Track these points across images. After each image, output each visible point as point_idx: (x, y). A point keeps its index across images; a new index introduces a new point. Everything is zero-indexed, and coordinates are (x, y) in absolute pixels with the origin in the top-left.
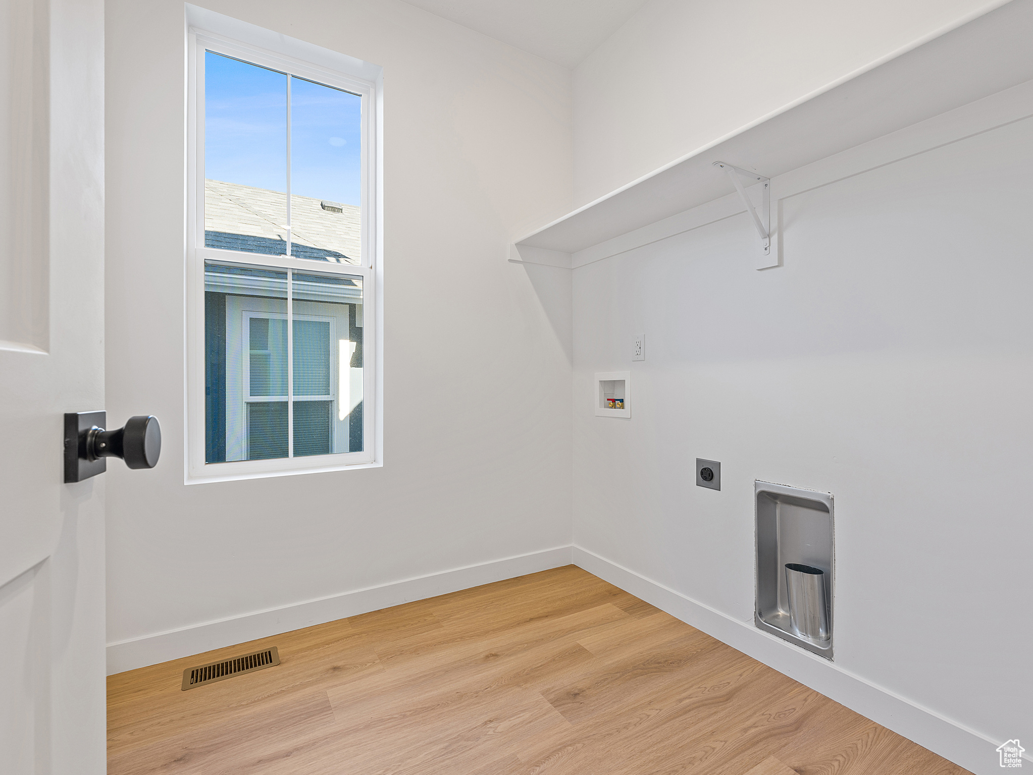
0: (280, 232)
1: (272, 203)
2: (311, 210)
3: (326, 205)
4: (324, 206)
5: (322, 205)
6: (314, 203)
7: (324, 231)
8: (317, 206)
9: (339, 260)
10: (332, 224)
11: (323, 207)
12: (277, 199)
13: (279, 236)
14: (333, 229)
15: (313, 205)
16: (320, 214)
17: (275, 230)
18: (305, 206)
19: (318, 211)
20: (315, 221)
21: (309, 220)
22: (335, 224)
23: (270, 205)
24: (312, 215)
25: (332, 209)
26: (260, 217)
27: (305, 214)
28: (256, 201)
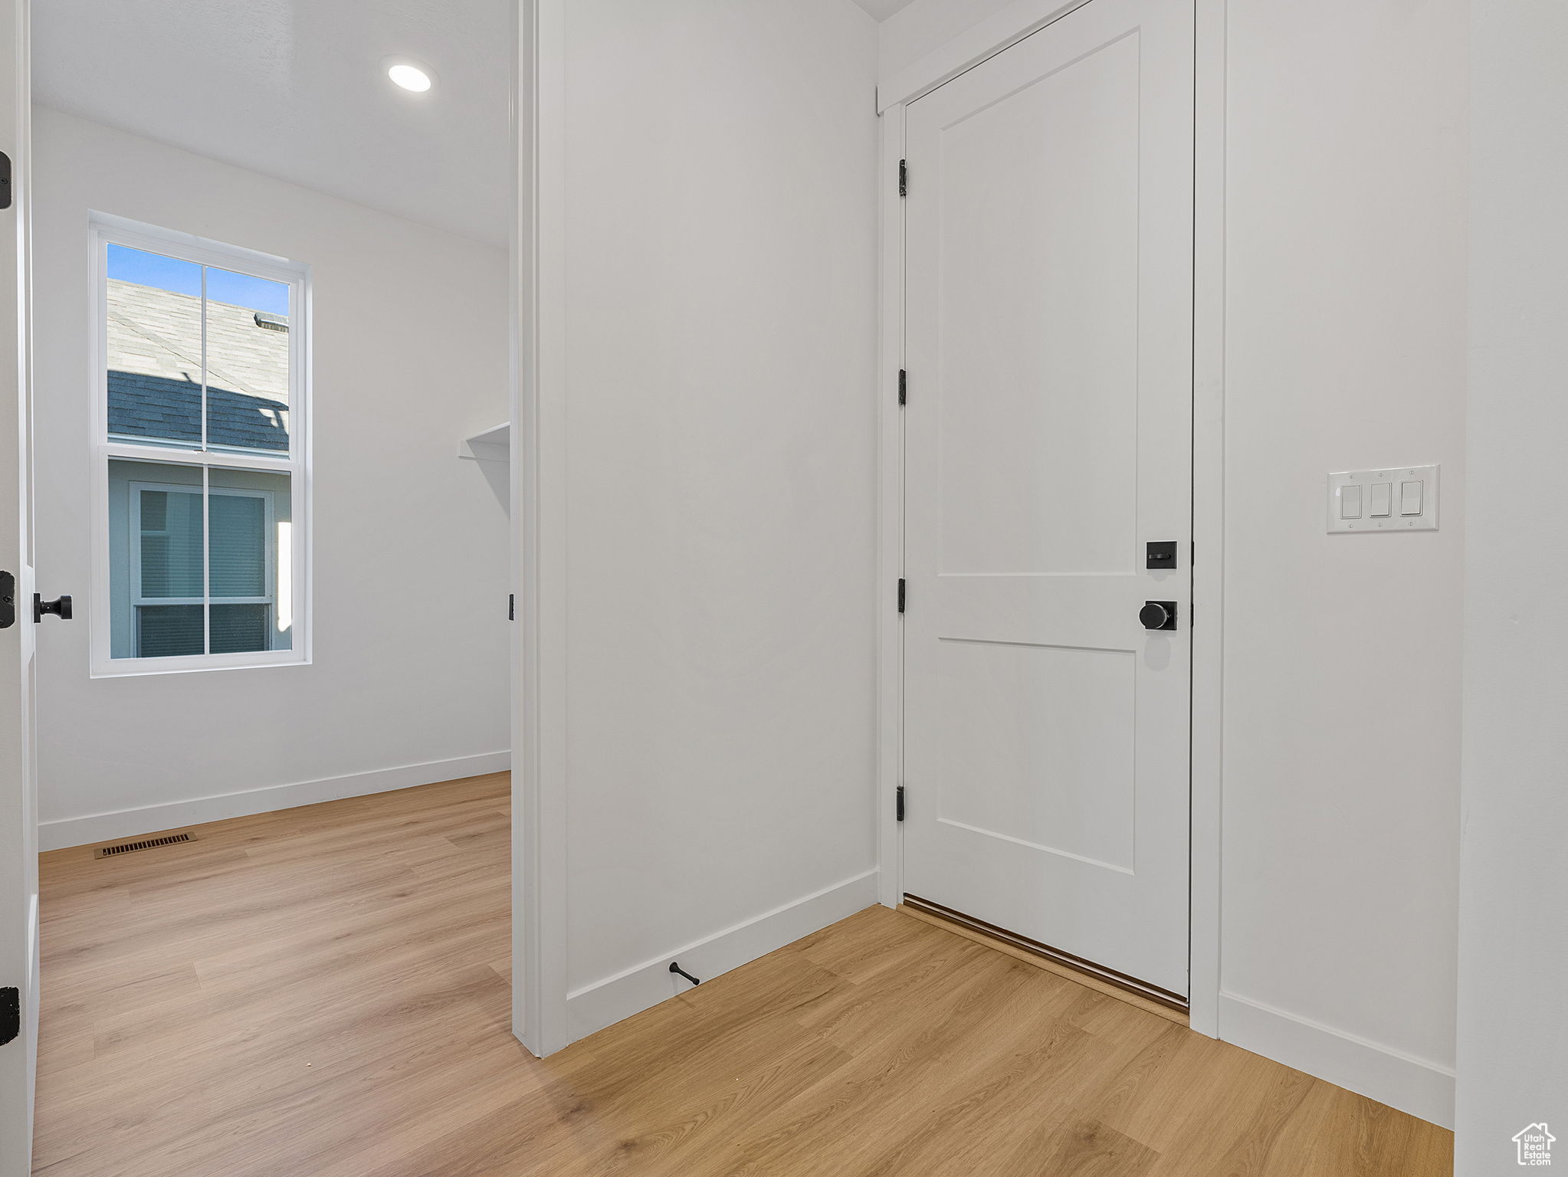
0: (188, 367)
1: (173, 314)
2: (239, 327)
3: (262, 320)
4: (260, 321)
5: (255, 318)
6: (243, 315)
7: (258, 361)
8: (248, 320)
9: (279, 413)
10: (272, 350)
11: (259, 323)
12: (181, 307)
13: (185, 374)
14: (274, 359)
15: (242, 319)
16: (254, 333)
17: (179, 365)
18: (228, 320)
19: (250, 329)
20: (245, 345)
21: (234, 343)
22: (277, 351)
23: (168, 317)
24: (239, 335)
25: (273, 327)
26: (153, 343)
27: (227, 333)
28: (144, 309)
